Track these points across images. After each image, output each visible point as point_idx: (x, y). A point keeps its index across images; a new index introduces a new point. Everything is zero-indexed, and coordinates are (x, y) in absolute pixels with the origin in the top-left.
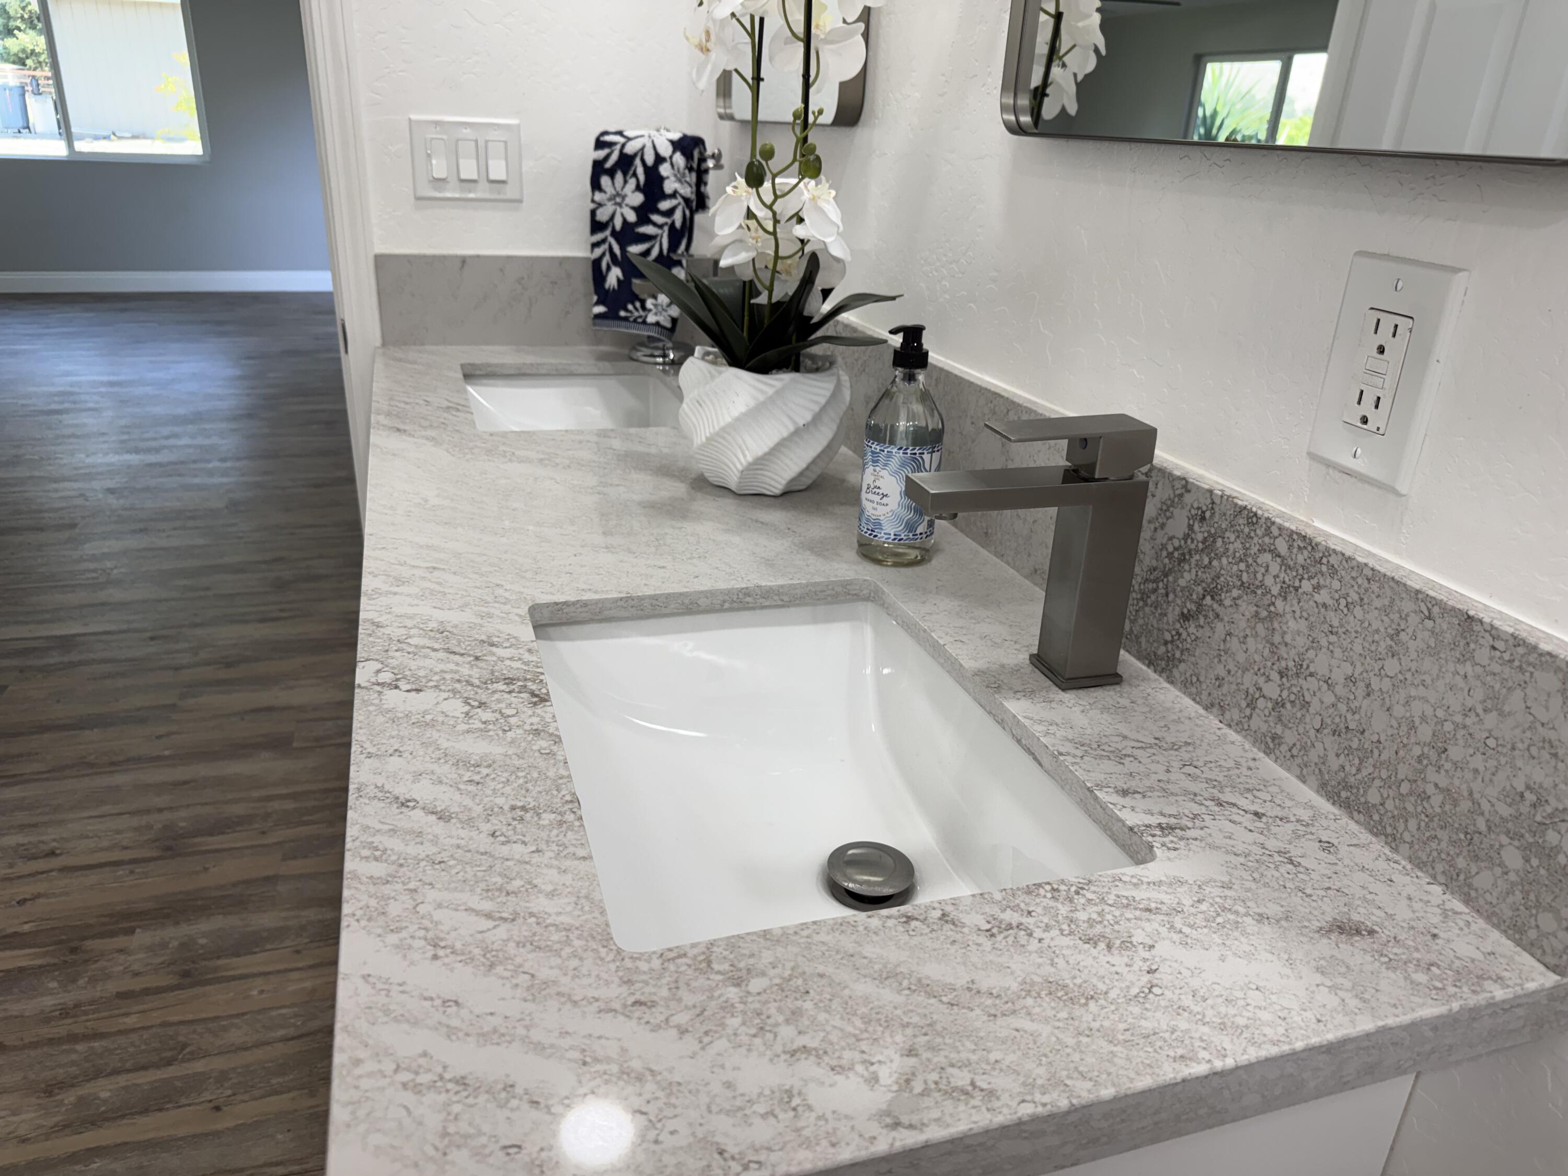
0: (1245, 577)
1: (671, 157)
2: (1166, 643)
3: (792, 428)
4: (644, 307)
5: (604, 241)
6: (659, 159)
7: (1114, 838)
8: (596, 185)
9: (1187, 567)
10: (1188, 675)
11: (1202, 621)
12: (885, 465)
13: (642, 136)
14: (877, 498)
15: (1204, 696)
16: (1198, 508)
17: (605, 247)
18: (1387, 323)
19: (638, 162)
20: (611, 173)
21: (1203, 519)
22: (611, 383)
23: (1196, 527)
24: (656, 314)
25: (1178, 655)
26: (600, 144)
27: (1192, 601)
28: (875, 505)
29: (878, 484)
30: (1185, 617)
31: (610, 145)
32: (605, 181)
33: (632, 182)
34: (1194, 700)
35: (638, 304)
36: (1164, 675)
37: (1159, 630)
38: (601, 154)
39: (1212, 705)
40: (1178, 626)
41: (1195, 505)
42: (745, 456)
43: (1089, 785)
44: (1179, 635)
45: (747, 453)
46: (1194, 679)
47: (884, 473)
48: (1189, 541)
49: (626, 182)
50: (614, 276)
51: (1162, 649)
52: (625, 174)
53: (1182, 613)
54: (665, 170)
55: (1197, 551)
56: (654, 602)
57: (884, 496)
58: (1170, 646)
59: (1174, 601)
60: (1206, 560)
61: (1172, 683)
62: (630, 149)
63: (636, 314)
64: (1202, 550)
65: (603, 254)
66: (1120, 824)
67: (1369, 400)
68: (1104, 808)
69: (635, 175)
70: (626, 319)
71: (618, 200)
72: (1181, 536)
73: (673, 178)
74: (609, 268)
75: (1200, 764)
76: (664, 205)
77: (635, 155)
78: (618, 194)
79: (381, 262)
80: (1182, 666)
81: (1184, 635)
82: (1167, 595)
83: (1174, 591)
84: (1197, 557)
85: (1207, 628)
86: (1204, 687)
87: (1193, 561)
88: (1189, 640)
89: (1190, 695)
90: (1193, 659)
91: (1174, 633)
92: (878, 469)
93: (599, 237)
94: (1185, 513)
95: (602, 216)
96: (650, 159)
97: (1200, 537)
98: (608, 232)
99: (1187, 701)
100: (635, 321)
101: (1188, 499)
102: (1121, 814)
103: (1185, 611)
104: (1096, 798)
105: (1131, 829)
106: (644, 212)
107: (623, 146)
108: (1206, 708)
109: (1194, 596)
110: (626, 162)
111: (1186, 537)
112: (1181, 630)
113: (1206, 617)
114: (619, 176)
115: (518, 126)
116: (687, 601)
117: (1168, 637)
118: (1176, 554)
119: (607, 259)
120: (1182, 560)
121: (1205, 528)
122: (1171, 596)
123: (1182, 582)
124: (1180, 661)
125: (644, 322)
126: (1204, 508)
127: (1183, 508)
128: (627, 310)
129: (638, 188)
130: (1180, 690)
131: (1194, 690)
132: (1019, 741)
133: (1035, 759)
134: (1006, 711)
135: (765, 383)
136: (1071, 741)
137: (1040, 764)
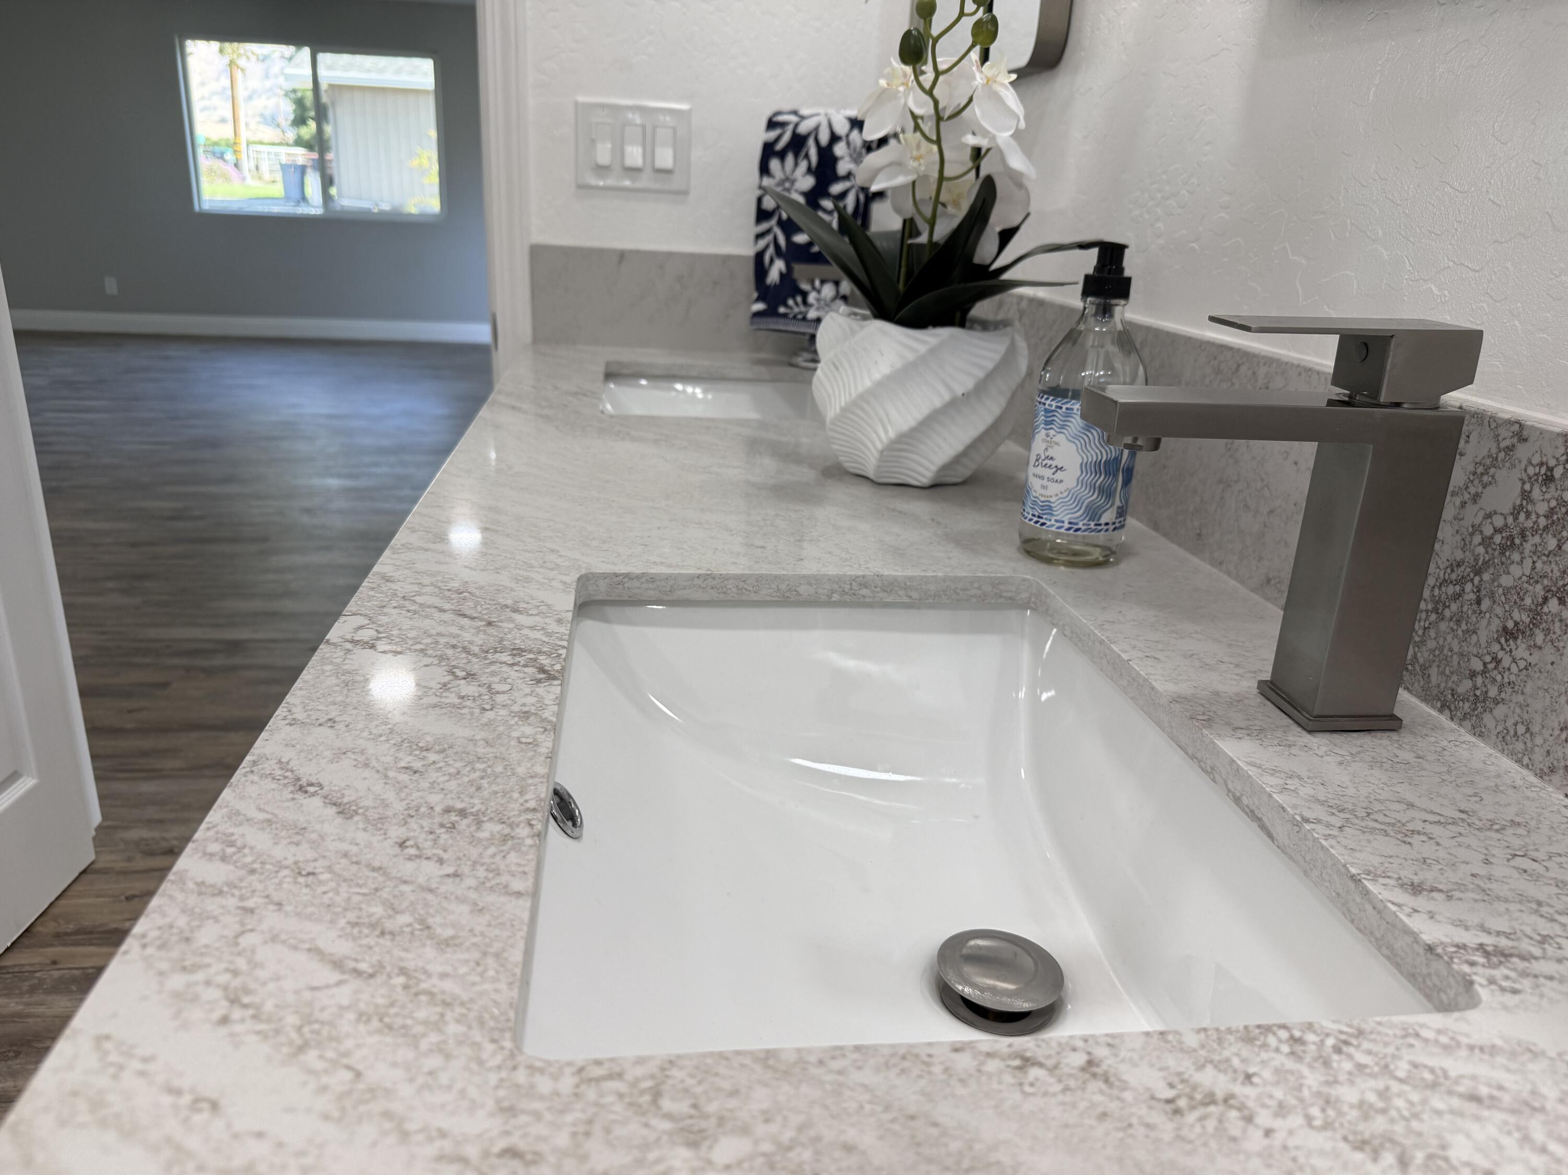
1: (847, 136)
2: (1473, 675)
3: (947, 397)
4: (805, 302)
5: (768, 231)
6: (835, 138)
8: (764, 169)
9: (1516, 557)
10: (1509, 723)
11: (1539, 638)
12: (1062, 427)
13: (818, 115)
14: (1048, 473)
15: (1538, 755)
16: (1541, 464)
17: (769, 238)
19: (811, 142)
20: (782, 155)
21: (1549, 479)
22: (766, 390)
23: (1536, 494)
24: (818, 309)
25: (1493, 692)
26: (772, 124)
27: (1522, 608)
28: (1045, 482)
29: (1050, 453)
30: (1509, 634)
31: (783, 125)
32: (774, 164)
33: (803, 165)
34: (1519, 761)
35: (799, 299)
36: (1467, 723)
37: (1462, 655)
38: (773, 135)
39: (1552, 770)
40: (1496, 648)
41: (1536, 460)
42: (886, 431)
43: (1353, 871)
44: (1498, 661)
45: (889, 428)
46: (1521, 729)
47: (1060, 438)
48: (1522, 516)
49: (796, 164)
50: (777, 268)
51: (1467, 685)
52: (796, 156)
53: (1505, 629)
54: (840, 149)
55: (1535, 531)
56: (741, 585)
57: (1059, 469)
58: (1479, 680)
59: (1490, 610)
60: (1552, 543)
61: (1481, 735)
62: (803, 128)
63: (796, 310)
64: (1546, 528)
65: (767, 247)
66: (1409, 940)
68: (1380, 909)
69: (807, 156)
70: (785, 316)
71: (787, 185)
72: (1507, 509)
73: (847, 159)
74: (772, 261)
75: (1540, 855)
76: (836, 189)
77: (809, 135)
78: (787, 179)
79: (537, 253)
80: (1500, 711)
81: (1506, 661)
82: (1479, 602)
83: (1492, 595)
84: (1537, 539)
85: (1549, 649)
86: (1538, 740)
87: (1528, 547)
88: (1514, 669)
89: (1512, 754)
90: (1520, 698)
91: (1488, 659)
92: (1052, 432)
93: (764, 226)
94: (1517, 473)
95: (769, 203)
96: (824, 138)
97: (1542, 508)
98: (773, 222)
99: (1506, 763)
100: (795, 317)
101: (1523, 452)
102: (1416, 923)
103: (1510, 624)
104: (1366, 893)
105: (1430, 949)
106: (813, 197)
107: (797, 125)
108: (1541, 775)
109: (1528, 601)
110: (798, 143)
111: (1516, 512)
112: (1501, 654)
113: (1547, 632)
114: (790, 158)
115: (689, 112)
116: (783, 587)
117: (1477, 665)
118: (1498, 539)
119: (771, 251)
120: (1509, 545)
121: (1552, 492)
122: (1486, 604)
123: (1506, 581)
124: (1496, 702)
125: (804, 319)
126: (1552, 463)
127: (1513, 466)
128: (786, 305)
129: (809, 170)
130: (1495, 746)
131: (1519, 746)
132: (1237, 800)
133: (1263, 827)
134: (1219, 753)
135: (917, 340)
136: (1322, 803)
137: (1270, 836)
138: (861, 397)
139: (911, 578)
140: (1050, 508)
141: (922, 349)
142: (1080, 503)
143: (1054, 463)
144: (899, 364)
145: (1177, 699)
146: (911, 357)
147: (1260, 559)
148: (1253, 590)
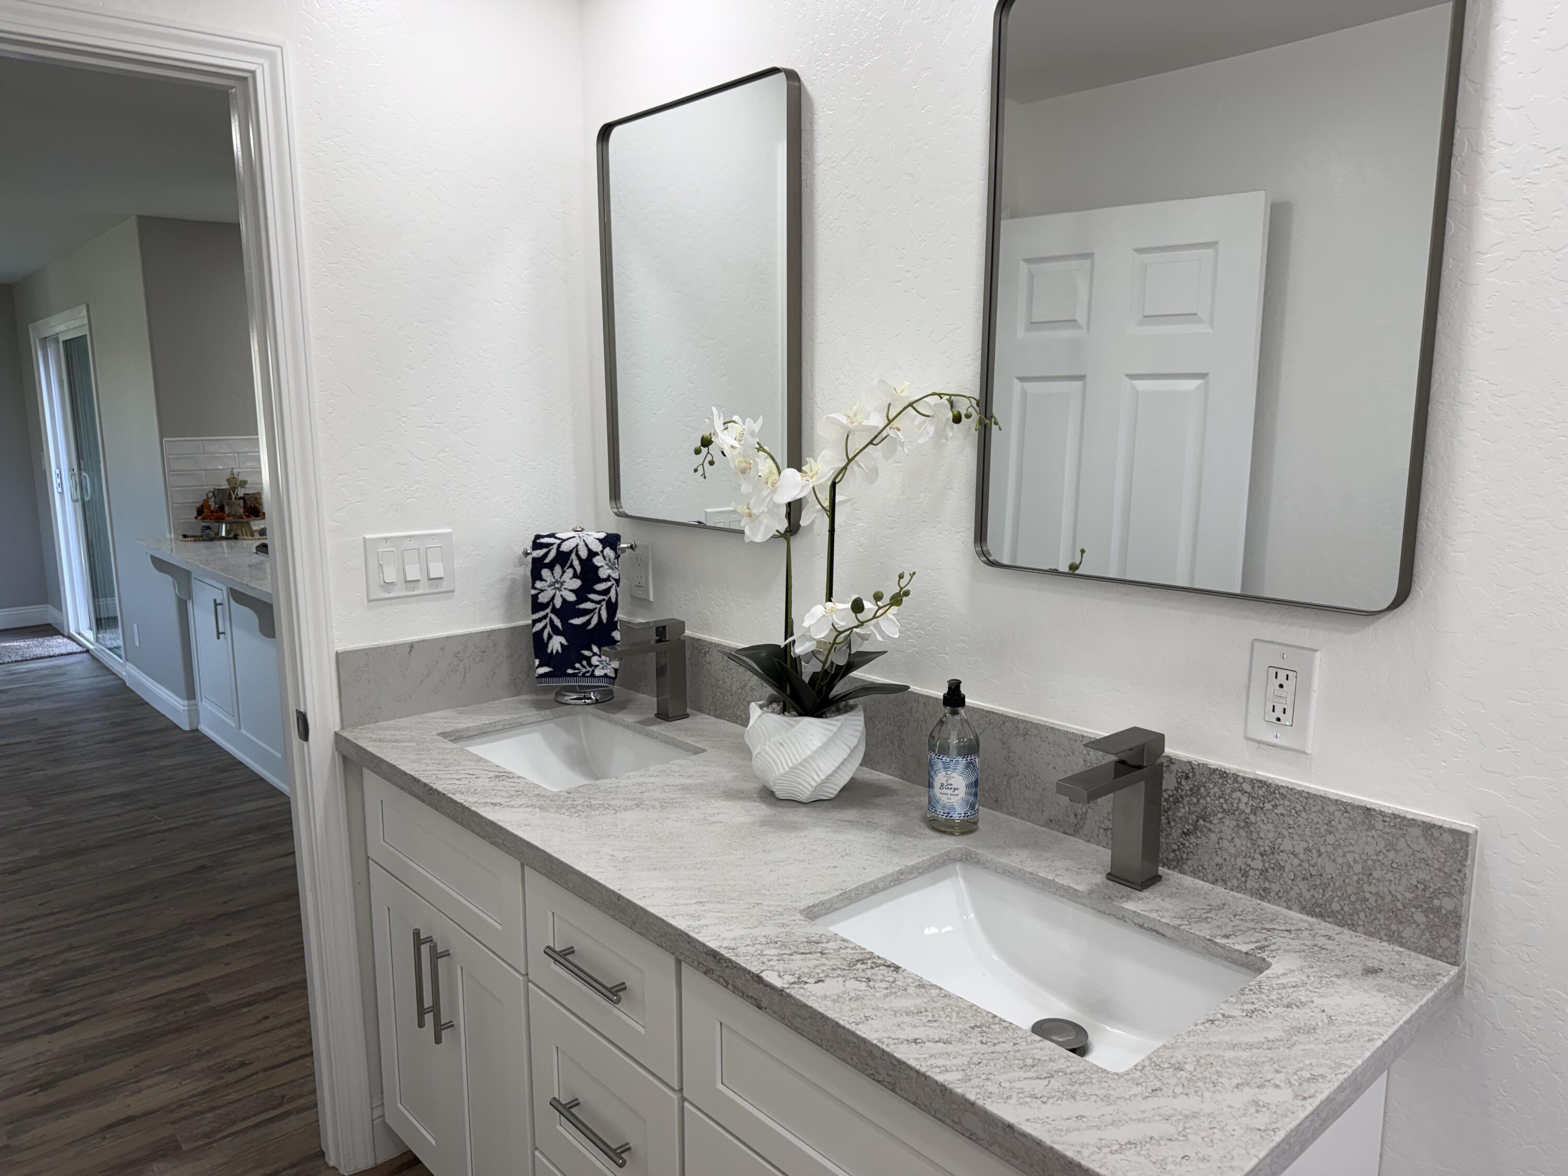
0: (1225, 806)
1: (602, 552)
2: (1174, 851)
3: (849, 751)
4: (590, 665)
5: (545, 617)
6: (592, 554)
7: (1234, 962)
8: (536, 575)
9: (1181, 805)
10: (1195, 867)
11: (1199, 834)
12: (955, 769)
13: (574, 537)
14: (950, 792)
15: (1210, 876)
16: (1183, 772)
17: (548, 620)
18: (1282, 674)
19: (573, 556)
20: (551, 566)
21: (1187, 777)
23: (1183, 782)
24: (603, 668)
25: (1185, 856)
26: (536, 545)
27: (1189, 824)
28: (949, 796)
29: (950, 782)
30: (1186, 834)
31: (548, 545)
32: (545, 573)
33: (570, 572)
34: (1203, 880)
35: (584, 663)
36: (1177, 870)
37: (1167, 844)
38: (539, 553)
39: (1217, 880)
40: (1181, 839)
41: (1180, 770)
42: (818, 776)
43: (1208, 937)
44: (1184, 845)
45: (820, 773)
46: (1200, 868)
47: (954, 775)
48: (1180, 791)
49: (563, 572)
50: (556, 644)
51: (1172, 855)
52: (563, 567)
53: (1183, 832)
54: (598, 561)
55: (1187, 796)
57: (955, 789)
58: (1177, 853)
59: (1175, 826)
60: (1195, 800)
61: (1184, 873)
62: (565, 547)
63: (584, 670)
64: (1191, 795)
65: (545, 627)
66: (1237, 953)
67: (1279, 710)
68: (1223, 947)
69: (572, 566)
70: (575, 675)
71: (557, 585)
72: (1172, 788)
73: (606, 567)
74: (550, 637)
76: (600, 587)
77: (571, 551)
78: (557, 582)
79: (342, 657)
80: (1189, 863)
81: (1187, 844)
82: (1169, 823)
83: (1175, 820)
84: (1188, 799)
85: (1203, 838)
86: (1208, 871)
87: (1185, 802)
88: (1191, 846)
89: (1199, 878)
90: (1197, 857)
91: (1179, 844)
92: (949, 773)
93: (541, 614)
94: (1173, 775)
95: (543, 598)
96: (584, 554)
97: (1188, 788)
98: (549, 610)
99: (1199, 883)
100: (584, 675)
101: (1173, 767)
102: (1237, 947)
103: (1185, 830)
104: (1216, 943)
105: (1247, 953)
106: (582, 594)
107: (559, 545)
108: (1213, 883)
109: (1190, 821)
110: (563, 558)
111: (1177, 789)
112: (1184, 842)
113: (1201, 832)
114: (558, 569)
115: (450, 534)
117: (1175, 847)
118: (1171, 799)
119: (548, 629)
120: (1177, 801)
121: (1190, 782)
122: (1172, 823)
123: (1179, 814)
124: (1187, 860)
125: (593, 675)
126: (1187, 772)
127: (1171, 773)
128: (574, 668)
129: (575, 576)
130: (1191, 876)
131: (1201, 874)
132: (1141, 926)
133: (1158, 933)
134: (1126, 910)
135: (825, 723)
136: (1175, 917)
137: (1163, 935)
138: (805, 760)
139: (918, 863)
140: (954, 808)
141: (835, 729)
142: (967, 802)
143: (953, 787)
144: (825, 740)
145: (1091, 892)
146: (830, 735)
147: (1043, 811)
148: (1042, 826)
